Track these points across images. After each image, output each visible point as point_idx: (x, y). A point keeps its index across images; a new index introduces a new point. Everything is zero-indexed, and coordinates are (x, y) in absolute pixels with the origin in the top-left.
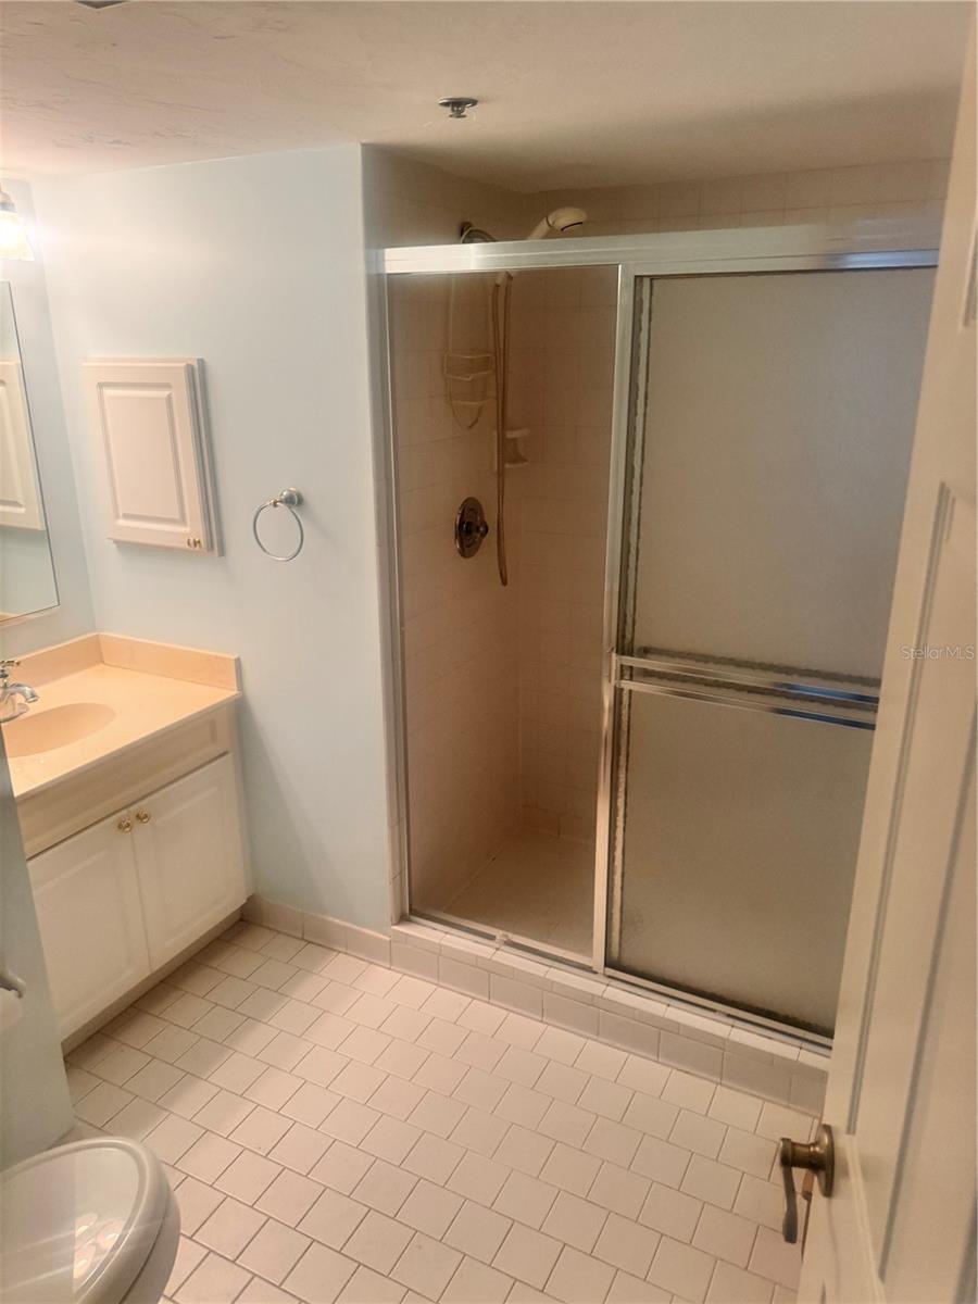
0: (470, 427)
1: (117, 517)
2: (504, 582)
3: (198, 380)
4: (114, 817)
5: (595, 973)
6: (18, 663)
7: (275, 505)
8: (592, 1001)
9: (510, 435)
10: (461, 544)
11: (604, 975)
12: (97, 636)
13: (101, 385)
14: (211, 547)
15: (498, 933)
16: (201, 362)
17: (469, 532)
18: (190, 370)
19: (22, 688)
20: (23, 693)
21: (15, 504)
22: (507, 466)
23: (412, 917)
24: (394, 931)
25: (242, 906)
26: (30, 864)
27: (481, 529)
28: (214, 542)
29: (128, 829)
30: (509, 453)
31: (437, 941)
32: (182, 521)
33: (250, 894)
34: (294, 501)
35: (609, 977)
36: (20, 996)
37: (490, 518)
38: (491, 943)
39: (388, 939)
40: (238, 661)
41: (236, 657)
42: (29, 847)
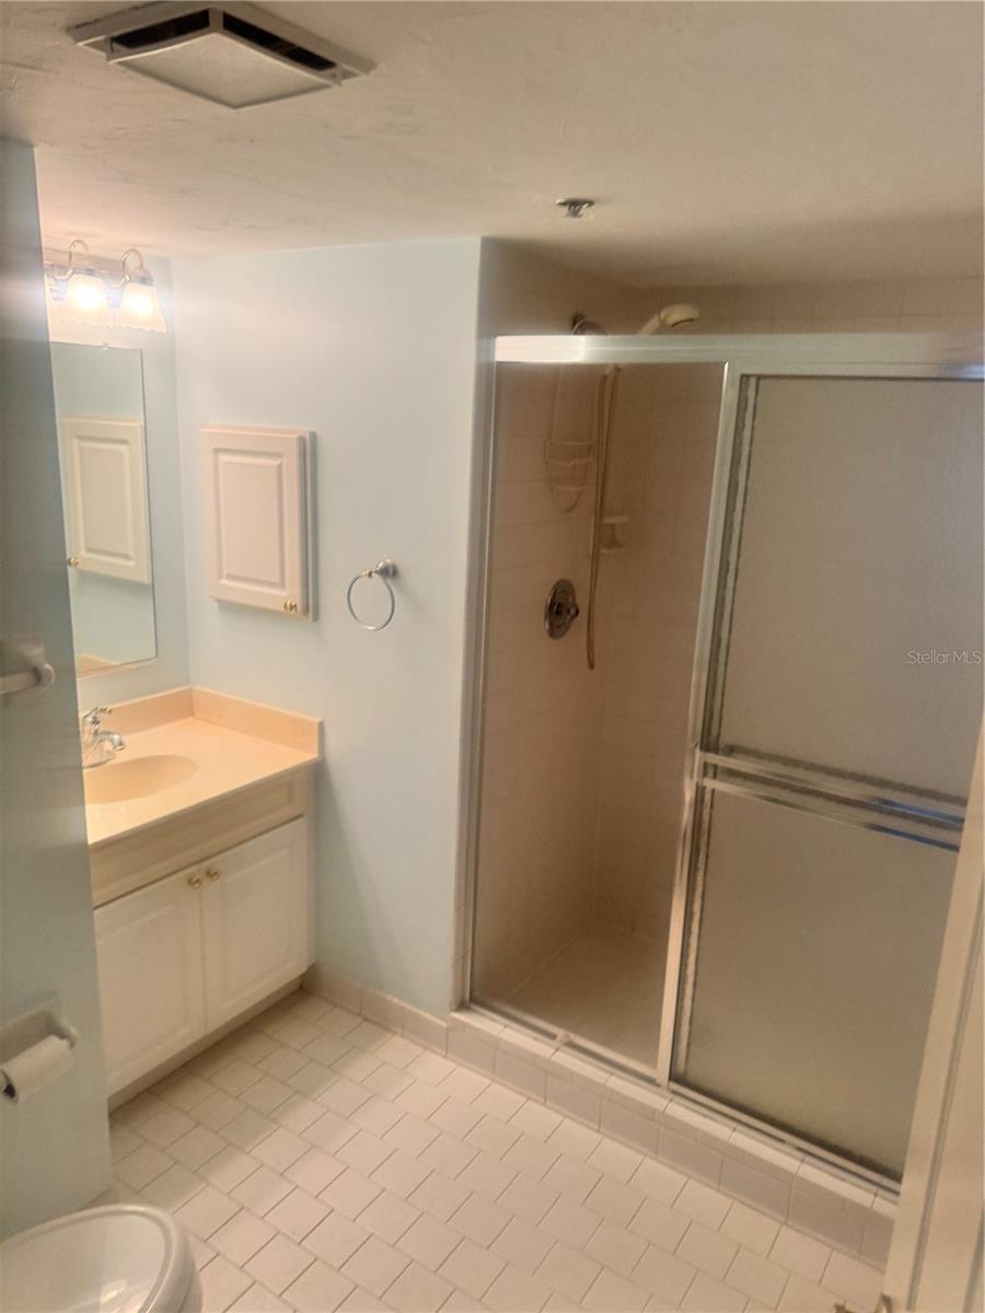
0: (568, 511)
1: (221, 577)
2: (591, 666)
3: (309, 451)
4: (184, 873)
5: (658, 1086)
6: (110, 711)
7: (370, 574)
8: (652, 1115)
9: (607, 520)
10: (551, 625)
11: (668, 1089)
12: (190, 691)
13: (217, 451)
14: (306, 609)
15: (559, 1032)
16: (314, 436)
17: (558, 613)
18: (302, 440)
19: (111, 737)
20: (112, 741)
21: (126, 557)
22: (603, 551)
23: (473, 1006)
24: (454, 1019)
25: (303, 975)
26: (96, 912)
27: (572, 611)
28: (310, 607)
29: (197, 885)
30: (606, 539)
31: (496, 1034)
32: (282, 585)
33: (310, 964)
34: (389, 572)
35: (674, 1092)
36: (72, 1045)
37: (582, 601)
38: (551, 1042)
39: (444, 1025)
40: (321, 727)
41: (320, 720)
42: (98, 895)
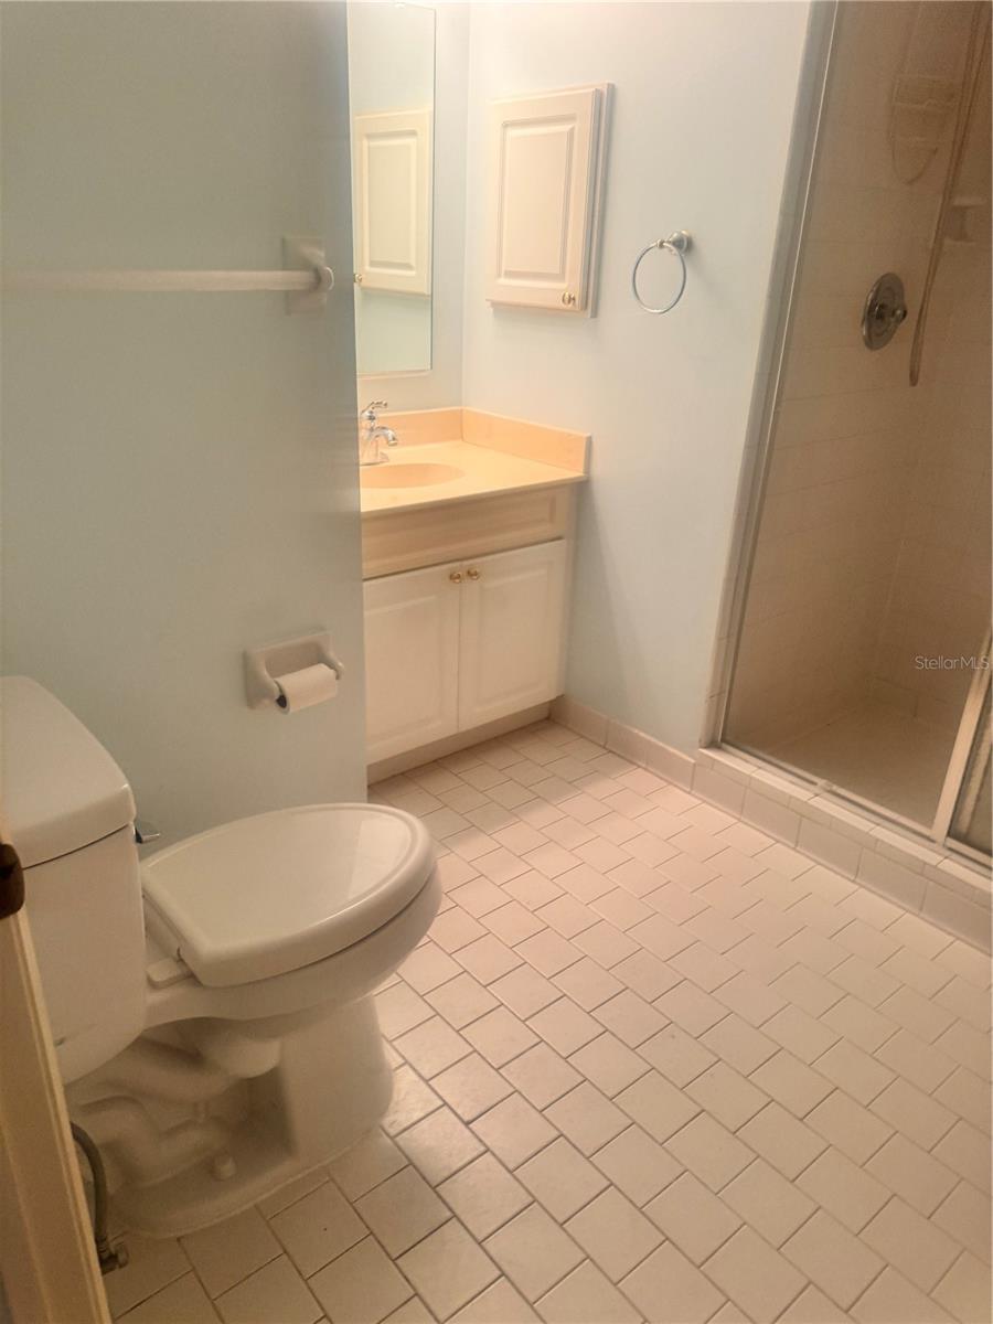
0: (911, 182)
1: (499, 276)
2: (914, 379)
3: (605, 108)
4: (450, 565)
5: (933, 841)
6: (386, 405)
7: (661, 245)
8: (922, 869)
9: (958, 201)
10: (869, 329)
11: (944, 845)
12: (462, 411)
13: (506, 125)
14: (585, 306)
15: (821, 782)
16: (612, 89)
17: (880, 317)
18: (598, 95)
19: (387, 432)
20: (386, 437)
21: (408, 266)
22: (948, 242)
23: (724, 745)
24: (702, 754)
25: (551, 702)
26: (366, 584)
27: (899, 312)
28: (589, 301)
29: (457, 581)
30: (955, 224)
31: (748, 773)
32: (561, 277)
33: (560, 694)
34: (685, 246)
35: (951, 849)
36: (338, 678)
37: (912, 300)
38: (812, 787)
39: (693, 761)
40: (589, 441)
41: (589, 434)
